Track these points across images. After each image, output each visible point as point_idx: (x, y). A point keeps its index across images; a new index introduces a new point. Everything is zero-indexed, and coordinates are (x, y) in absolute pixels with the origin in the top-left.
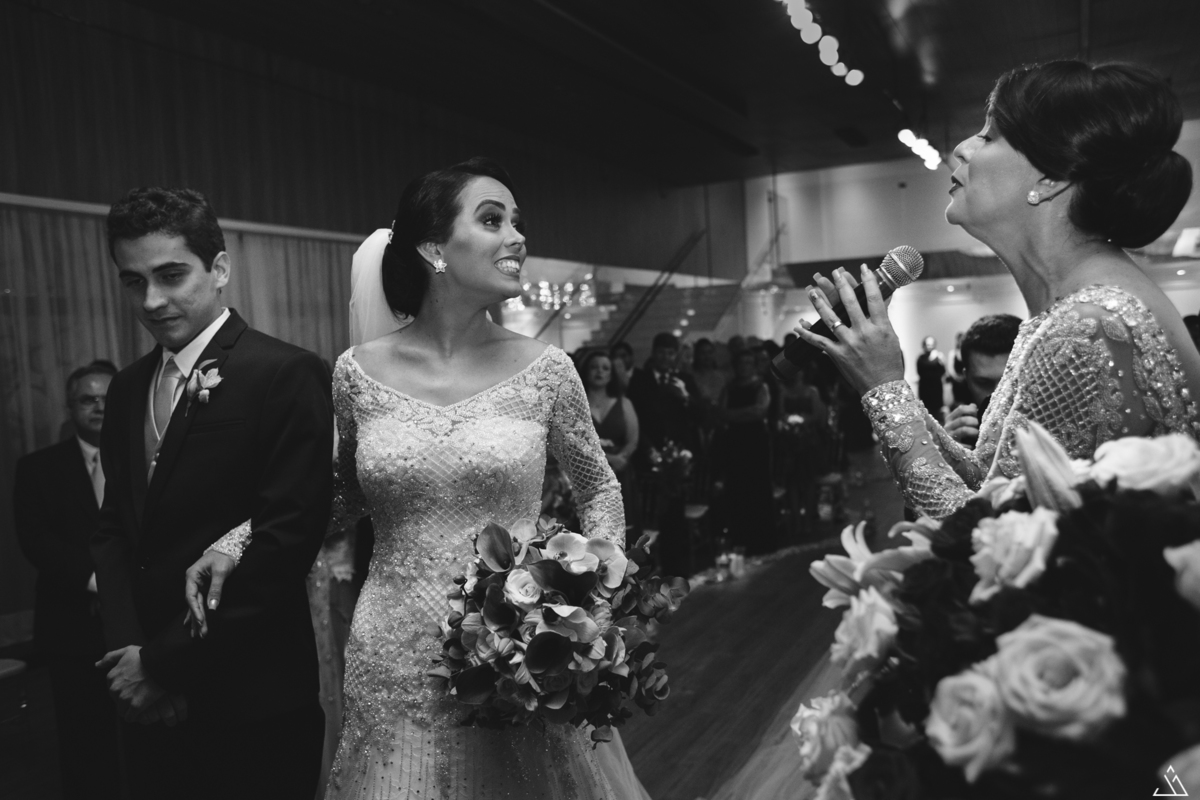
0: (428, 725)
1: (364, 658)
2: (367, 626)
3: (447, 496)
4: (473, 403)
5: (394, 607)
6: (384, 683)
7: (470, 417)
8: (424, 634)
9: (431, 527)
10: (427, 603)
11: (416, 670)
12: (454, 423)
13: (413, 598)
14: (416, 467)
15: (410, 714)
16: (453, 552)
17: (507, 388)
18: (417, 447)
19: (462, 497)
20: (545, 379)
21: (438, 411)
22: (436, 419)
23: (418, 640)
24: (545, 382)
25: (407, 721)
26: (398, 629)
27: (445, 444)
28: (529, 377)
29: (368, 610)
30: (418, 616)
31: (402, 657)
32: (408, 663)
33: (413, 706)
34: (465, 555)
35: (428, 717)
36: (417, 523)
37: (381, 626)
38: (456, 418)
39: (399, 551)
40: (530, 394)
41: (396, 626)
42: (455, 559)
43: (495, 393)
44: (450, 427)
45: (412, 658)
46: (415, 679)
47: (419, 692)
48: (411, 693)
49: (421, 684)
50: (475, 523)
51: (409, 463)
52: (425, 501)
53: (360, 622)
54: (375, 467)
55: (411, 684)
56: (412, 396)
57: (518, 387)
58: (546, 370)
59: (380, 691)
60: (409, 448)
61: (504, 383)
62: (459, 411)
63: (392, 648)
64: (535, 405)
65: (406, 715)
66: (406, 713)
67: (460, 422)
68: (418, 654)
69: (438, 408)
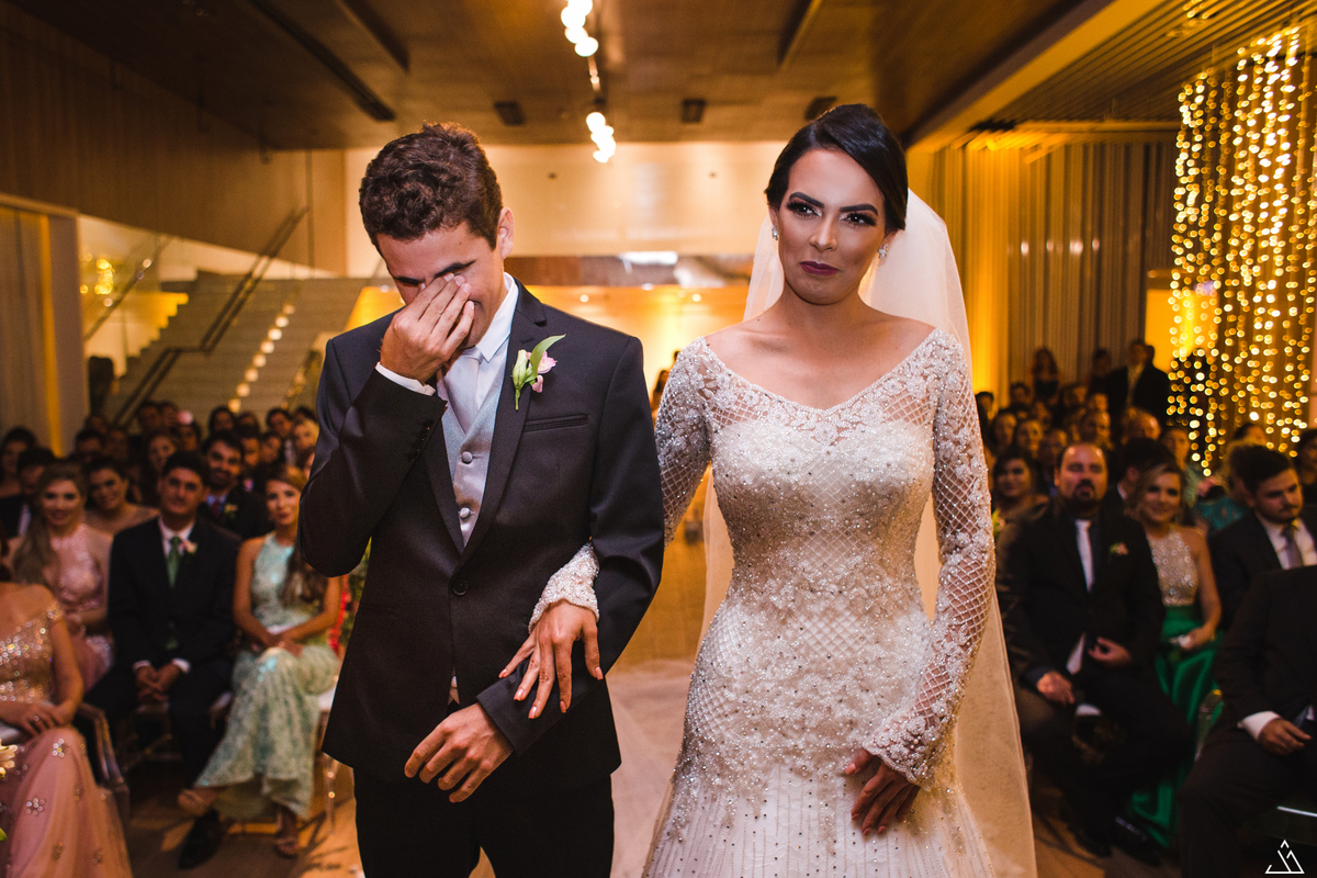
0: (809, 774)
1: (731, 696)
2: (735, 659)
3: (832, 519)
4: (858, 404)
5: (772, 640)
6: (756, 726)
7: (857, 423)
8: (808, 672)
9: (812, 553)
10: (813, 637)
11: (798, 713)
12: (840, 430)
13: (796, 631)
14: (801, 484)
15: (787, 761)
16: (838, 584)
17: (892, 382)
18: (802, 458)
19: (849, 520)
20: (931, 366)
21: (818, 416)
22: (818, 425)
23: (802, 677)
24: (932, 369)
25: (784, 768)
26: (777, 665)
27: (833, 456)
28: (913, 364)
29: (735, 642)
30: (802, 651)
31: (781, 697)
32: (788, 705)
33: (796, 752)
34: (853, 588)
35: (810, 766)
36: (796, 549)
37: (755, 660)
38: (843, 424)
39: (775, 579)
40: (917, 386)
41: (774, 662)
42: (840, 592)
43: (881, 389)
44: (836, 435)
45: (794, 699)
46: (796, 722)
47: (800, 737)
48: (791, 738)
49: (804, 728)
50: (862, 550)
51: (794, 478)
52: (808, 523)
53: (725, 656)
54: (755, 480)
55: (791, 728)
56: (787, 397)
57: (904, 379)
58: (932, 356)
59: (751, 734)
60: (793, 460)
61: (889, 375)
62: (844, 416)
63: (769, 686)
64: (923, 401)
65: (783, 762)
66: (783, 760)
67: (846, 429)
68: (800, 693)
69: (819, 411)
